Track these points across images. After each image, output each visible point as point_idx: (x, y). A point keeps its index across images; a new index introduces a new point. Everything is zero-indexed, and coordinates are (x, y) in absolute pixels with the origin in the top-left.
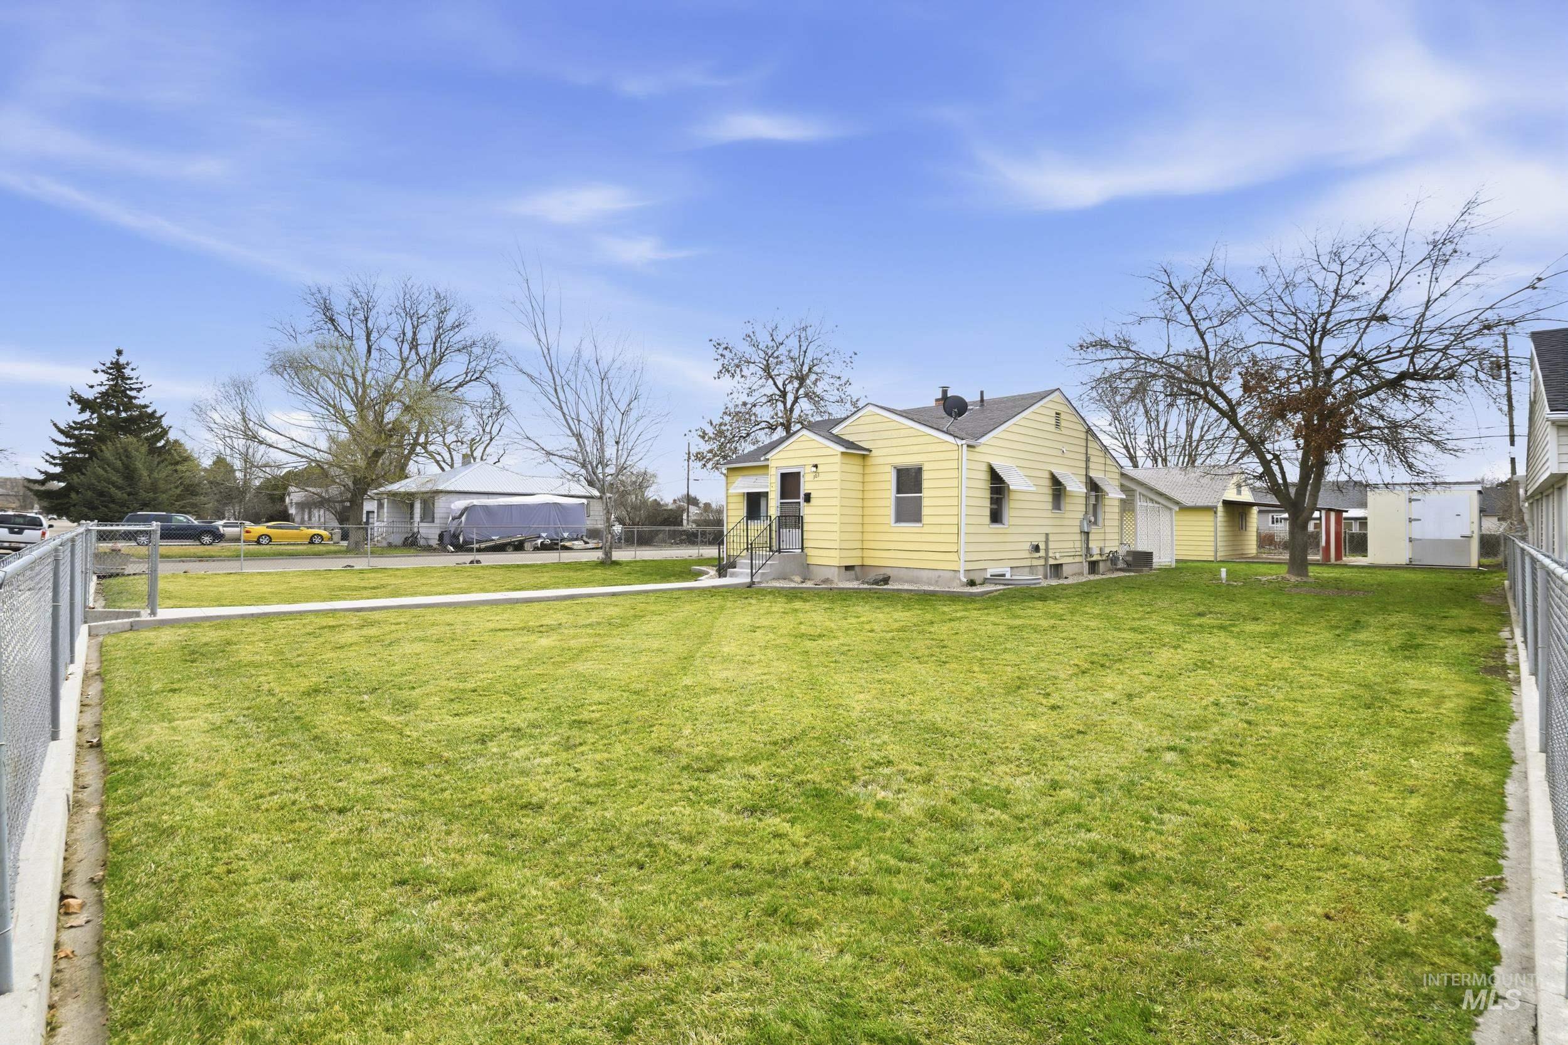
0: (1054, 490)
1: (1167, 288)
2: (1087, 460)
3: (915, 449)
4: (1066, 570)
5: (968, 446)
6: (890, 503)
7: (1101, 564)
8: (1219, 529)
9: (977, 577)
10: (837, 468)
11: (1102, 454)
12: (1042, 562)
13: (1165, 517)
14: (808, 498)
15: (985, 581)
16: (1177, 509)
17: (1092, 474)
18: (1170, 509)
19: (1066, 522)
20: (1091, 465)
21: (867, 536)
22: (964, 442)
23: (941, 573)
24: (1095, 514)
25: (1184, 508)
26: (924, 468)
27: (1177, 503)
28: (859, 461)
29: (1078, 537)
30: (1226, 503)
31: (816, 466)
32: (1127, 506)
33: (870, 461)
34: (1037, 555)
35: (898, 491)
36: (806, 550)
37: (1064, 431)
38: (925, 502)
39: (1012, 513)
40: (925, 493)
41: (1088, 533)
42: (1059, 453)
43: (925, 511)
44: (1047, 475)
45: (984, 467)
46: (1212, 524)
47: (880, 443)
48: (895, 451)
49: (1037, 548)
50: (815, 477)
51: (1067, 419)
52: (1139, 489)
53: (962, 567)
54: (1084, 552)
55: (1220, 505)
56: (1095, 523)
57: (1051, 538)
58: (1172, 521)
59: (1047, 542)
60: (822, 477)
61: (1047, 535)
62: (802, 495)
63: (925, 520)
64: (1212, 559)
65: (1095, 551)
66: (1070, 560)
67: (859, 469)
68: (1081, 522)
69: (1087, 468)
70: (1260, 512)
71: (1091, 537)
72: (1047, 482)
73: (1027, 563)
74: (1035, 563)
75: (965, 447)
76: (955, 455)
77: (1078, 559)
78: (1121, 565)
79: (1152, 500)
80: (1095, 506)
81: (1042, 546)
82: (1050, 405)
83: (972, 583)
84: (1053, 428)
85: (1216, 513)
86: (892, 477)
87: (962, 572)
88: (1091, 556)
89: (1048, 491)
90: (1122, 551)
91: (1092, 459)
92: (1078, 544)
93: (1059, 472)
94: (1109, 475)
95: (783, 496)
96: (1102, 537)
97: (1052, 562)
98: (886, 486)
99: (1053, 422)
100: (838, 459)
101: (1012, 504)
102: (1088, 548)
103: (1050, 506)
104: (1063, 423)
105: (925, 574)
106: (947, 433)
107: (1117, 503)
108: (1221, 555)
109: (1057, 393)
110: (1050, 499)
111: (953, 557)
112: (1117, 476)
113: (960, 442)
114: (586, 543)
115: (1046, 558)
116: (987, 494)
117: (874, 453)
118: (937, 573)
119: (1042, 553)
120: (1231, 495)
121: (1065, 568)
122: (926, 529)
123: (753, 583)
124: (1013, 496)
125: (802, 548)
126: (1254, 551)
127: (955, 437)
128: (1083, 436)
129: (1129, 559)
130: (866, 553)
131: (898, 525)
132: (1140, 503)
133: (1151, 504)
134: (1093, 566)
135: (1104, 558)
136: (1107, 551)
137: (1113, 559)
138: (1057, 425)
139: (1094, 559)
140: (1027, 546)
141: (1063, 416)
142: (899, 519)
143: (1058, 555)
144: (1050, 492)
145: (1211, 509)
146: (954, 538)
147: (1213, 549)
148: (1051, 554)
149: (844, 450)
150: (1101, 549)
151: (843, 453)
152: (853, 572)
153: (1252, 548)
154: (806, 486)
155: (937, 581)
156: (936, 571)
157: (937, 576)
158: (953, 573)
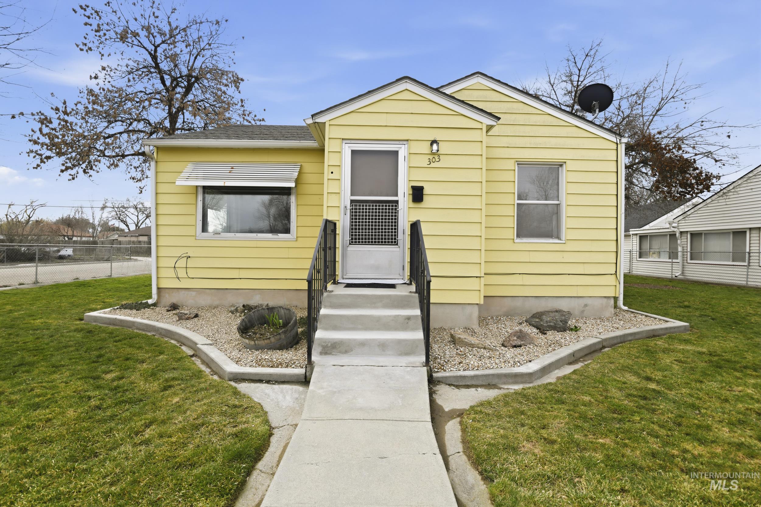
3: (553, 142)
6: (513, 212)
10: (480, 149)
14: (418, 195)
23: (589, 301)
26: (567, 168)
35: (519, 197)
40: (565, 200)
43: (566, 224)
48: (521, 142)
50: (431, 160)
53: (622, 292)
62: (405, 190)
86: (516, 178)
87: (622, 298)
95: (354, 193)
100: (481, 135)
118: (582, 302)
122: (570, 246)
142: (522, 234)
154: (412, 177)
155: (583, 312)
156: (581, 300)
157: (583, 305)
158: (605, 300)
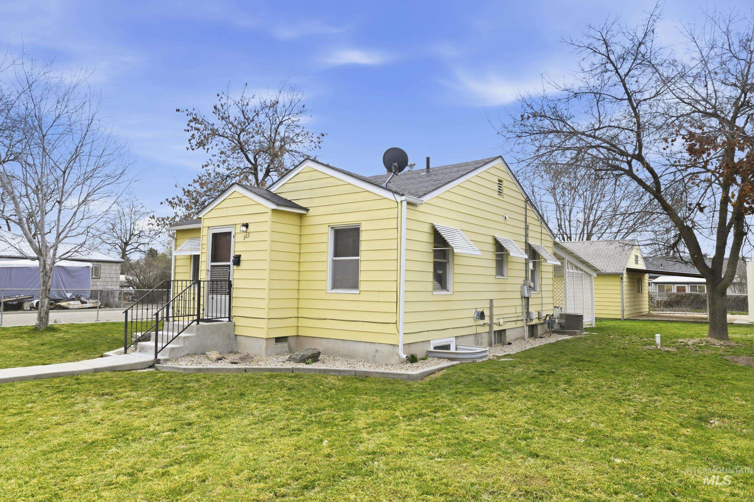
0: (497, 256)
1: (605, 60)
2: (527, 228)
3: (352, 207)
4: (510, 336)
5: (409, 203)
6: (328, 267)
7: (539, 327)
8: (625, 292)
9: (419, 352)
10: (267, 227)
11: (538, 223)
12: (487, 329)
13: (586, 282)
14: (237, 261)
15: (428, 355)
16: (595, 275)
17: (531, 241)
18: (590, 275)
19: (509, 288)
20: (530, 234)
21: (302, 304)
22: (403, 198)
23: (379, 348)
24: (533, 280)
25: (601, 275)
26: (362, 228)
27: (595, 270)
28: (295, 221)
29: (519, 302)
30: (629, 270)
31: (246, 226)
32: (558, 271)
33: (308, 221)
34: (482, 322)
35: (336, 255)
36: (234, 320)
37: (506, 199)
38: (363, 266)
39: (457, 279)
40: (363, 256)
41: (528, 298)
42: (501, 219)
43: (362, 276)
44: (491, 241)
45: (427, 228)
46: (619, 288)
47: (317, 202)
48: (331, 209)
49: (482, 316)
50: (245, 237)
51: (509, 185)
52: (567, 258)
53: (401, 340)
54: (524, 317)
55: (625, 272)
56: (534, 289)
57: (495, 303)
58: (591, 285)
59: (491, 308)
60: (252, 237)
61: (491, 301)
62: (232, 258)
63: (362, 286)
64: (620, 317)
65: (535, 316)
66: (513, 325)
67: (296, 230)
68: (522, 287)
69: (526, 236)
70: (650, 277)
71: (531, 301)
72: (491, 248)
73: (473, 331)
74: (480, 330)
75: (405, 203)
76: (393, 213)
77: (520, 324)
78: (556, 327)
79: (577, 268)
80: (533, 272)
81: (487, 313)
82: (493, 171)
83: (412, 359)
84: (496, 195)
85: (622, 279)
86: (329, 239)
87: (401, 346)
88: (531, 320)
89: (492, 256)
90: (557, 313)
91: (531, 227)
92: (519, 310)
93: (501, 237)
94: (544, 243)
95: (214, 259)
96: (539, 301)
97: (496, 328)
98: (323, 248)
99: (496, 187)
100: (268, 217)
101: (457, 269)
102: (528, 313)
103: (493, 272)
104: (505, 191)
105: (360, 348)
106: (386, 189)
107: (551, 269)
108: (626, 314)
109: (499, 161)
110: (493, 264)
111: (391, 328)
112: (551, 245)
113: (399, 198)
114: (83, 302)
115: (491, 326)
116: (430, 258)
117: (311, 212)
118: (373, 348)
119: (487, 320)
120: (632, 265)
121: (508, 333)
122: (363, 297)
123: (158, 361)
124: (457, 260)
125: (229, 318)
126: (647, 310)
127: (394, 192)
128: (523, 204)
129: (563, 321)
130: (302, 322)
131: (334, 291)
132: (569, 271)
133: (576, 271)
134: (532, 329)
135: (542, 321)
136: (544, 314)
137: (549, 322)
138: (500, 192)
139: (533, 323)
140: (472, 313)
141: (505, 183)
142: (336, 285)
143: (501, 321)
144: (494, 257)
145: (618, 275)
146: (392, 308)
147: (620, 308)
148: (495, 321)
149: (274, 207)
150: (539, 313)
151: (274, 210)
152: (286, 344)
153: (645, 308)
154: (236, 249)
155: (375, 356)
156: (373, 345)
157: (374, 350)
158: (391, 347)
